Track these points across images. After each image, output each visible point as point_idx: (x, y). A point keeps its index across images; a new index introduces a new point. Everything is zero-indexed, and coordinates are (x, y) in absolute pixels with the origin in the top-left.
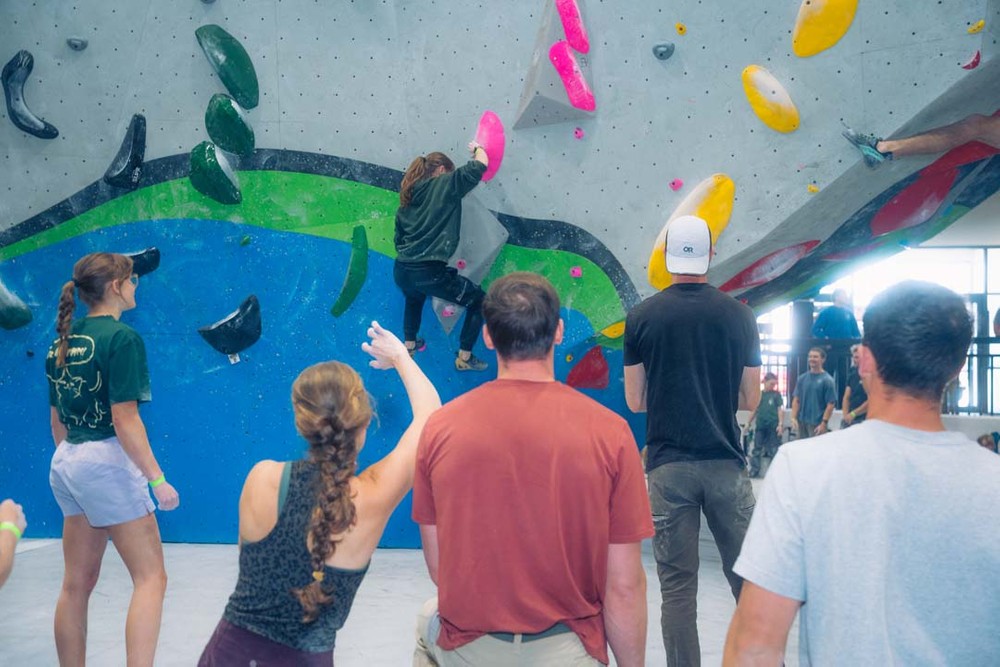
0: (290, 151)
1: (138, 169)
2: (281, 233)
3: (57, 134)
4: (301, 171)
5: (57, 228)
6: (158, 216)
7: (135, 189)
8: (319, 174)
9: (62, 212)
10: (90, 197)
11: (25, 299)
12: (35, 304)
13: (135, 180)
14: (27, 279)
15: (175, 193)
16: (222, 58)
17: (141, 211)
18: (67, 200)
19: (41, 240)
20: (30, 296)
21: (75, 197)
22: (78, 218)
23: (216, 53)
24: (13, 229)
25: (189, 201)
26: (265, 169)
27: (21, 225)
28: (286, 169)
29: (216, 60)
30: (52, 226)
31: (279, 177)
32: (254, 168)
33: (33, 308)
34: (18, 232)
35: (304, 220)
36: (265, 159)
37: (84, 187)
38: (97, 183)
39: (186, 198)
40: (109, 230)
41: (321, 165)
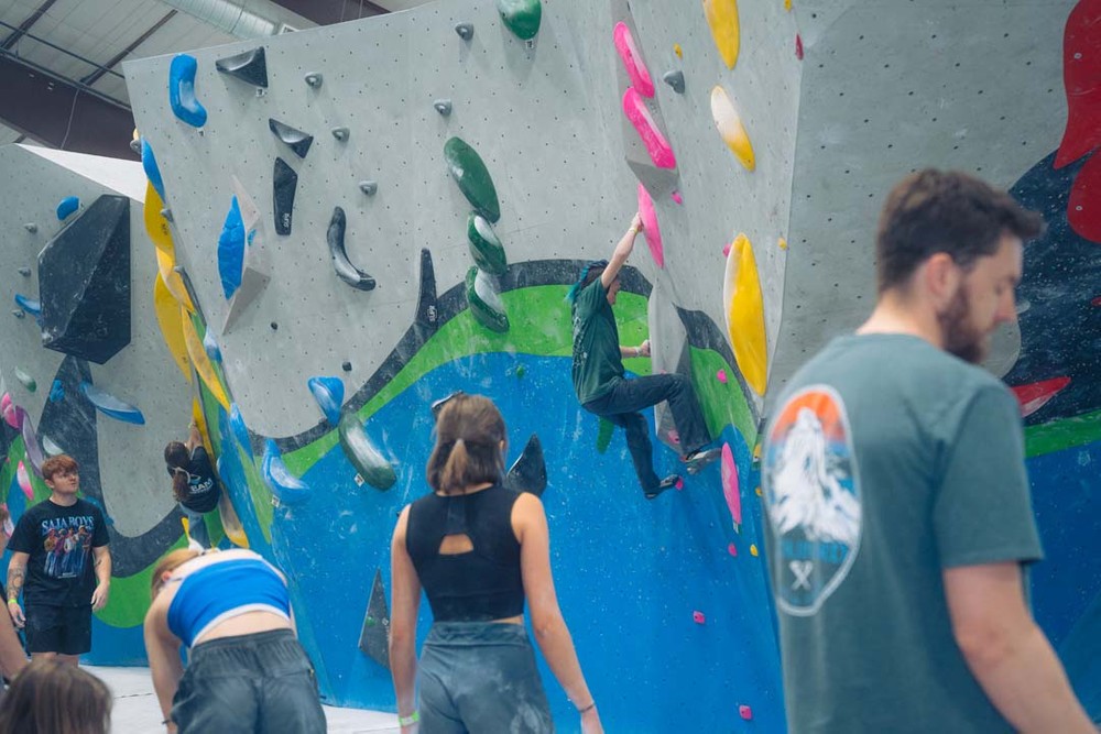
0: (533, 262)
1: (432, 308)
2: (545, 358)
3: (374, 283)
4: (546, 284)
5: (394, 380)
6: (457, 355)
7: (437, 329)
8: (560, 283)
9: (393, 364)
10: (411, 344)
11: (388, 458)
12: (396, 462)
13: (432, 319)
14: (385, 437)
15: (463, 327)
16: (460, 173)
17: (445, 351)
18: (395, 350)
19: (386, 395)
20: (391, 454)
21: (400, 345)
22: (406, 367)
23: (455, 169)
24: (365, 387)
25: (474, 335)
26: (519, 287)
27: (369, 381)
28: (534, 284)
29: (455, 176)
30: (391, 379)
31: (532, 293)
32: (511, 288)
33: (394, 466)
34: (369, 389)
35: (559, 341)
36: (517, 274)
37: (404, 334)
38: (412, 328)
39: (471, 331)
40: (428, 375)
41: (559, 273)
